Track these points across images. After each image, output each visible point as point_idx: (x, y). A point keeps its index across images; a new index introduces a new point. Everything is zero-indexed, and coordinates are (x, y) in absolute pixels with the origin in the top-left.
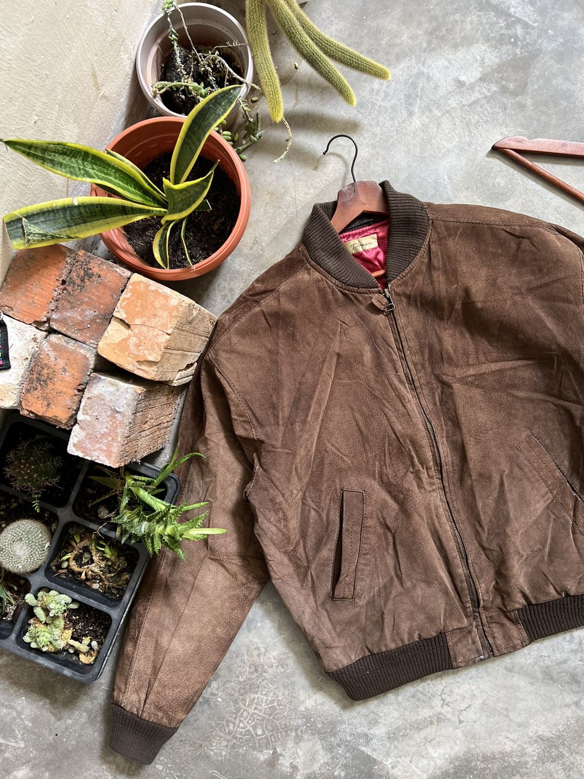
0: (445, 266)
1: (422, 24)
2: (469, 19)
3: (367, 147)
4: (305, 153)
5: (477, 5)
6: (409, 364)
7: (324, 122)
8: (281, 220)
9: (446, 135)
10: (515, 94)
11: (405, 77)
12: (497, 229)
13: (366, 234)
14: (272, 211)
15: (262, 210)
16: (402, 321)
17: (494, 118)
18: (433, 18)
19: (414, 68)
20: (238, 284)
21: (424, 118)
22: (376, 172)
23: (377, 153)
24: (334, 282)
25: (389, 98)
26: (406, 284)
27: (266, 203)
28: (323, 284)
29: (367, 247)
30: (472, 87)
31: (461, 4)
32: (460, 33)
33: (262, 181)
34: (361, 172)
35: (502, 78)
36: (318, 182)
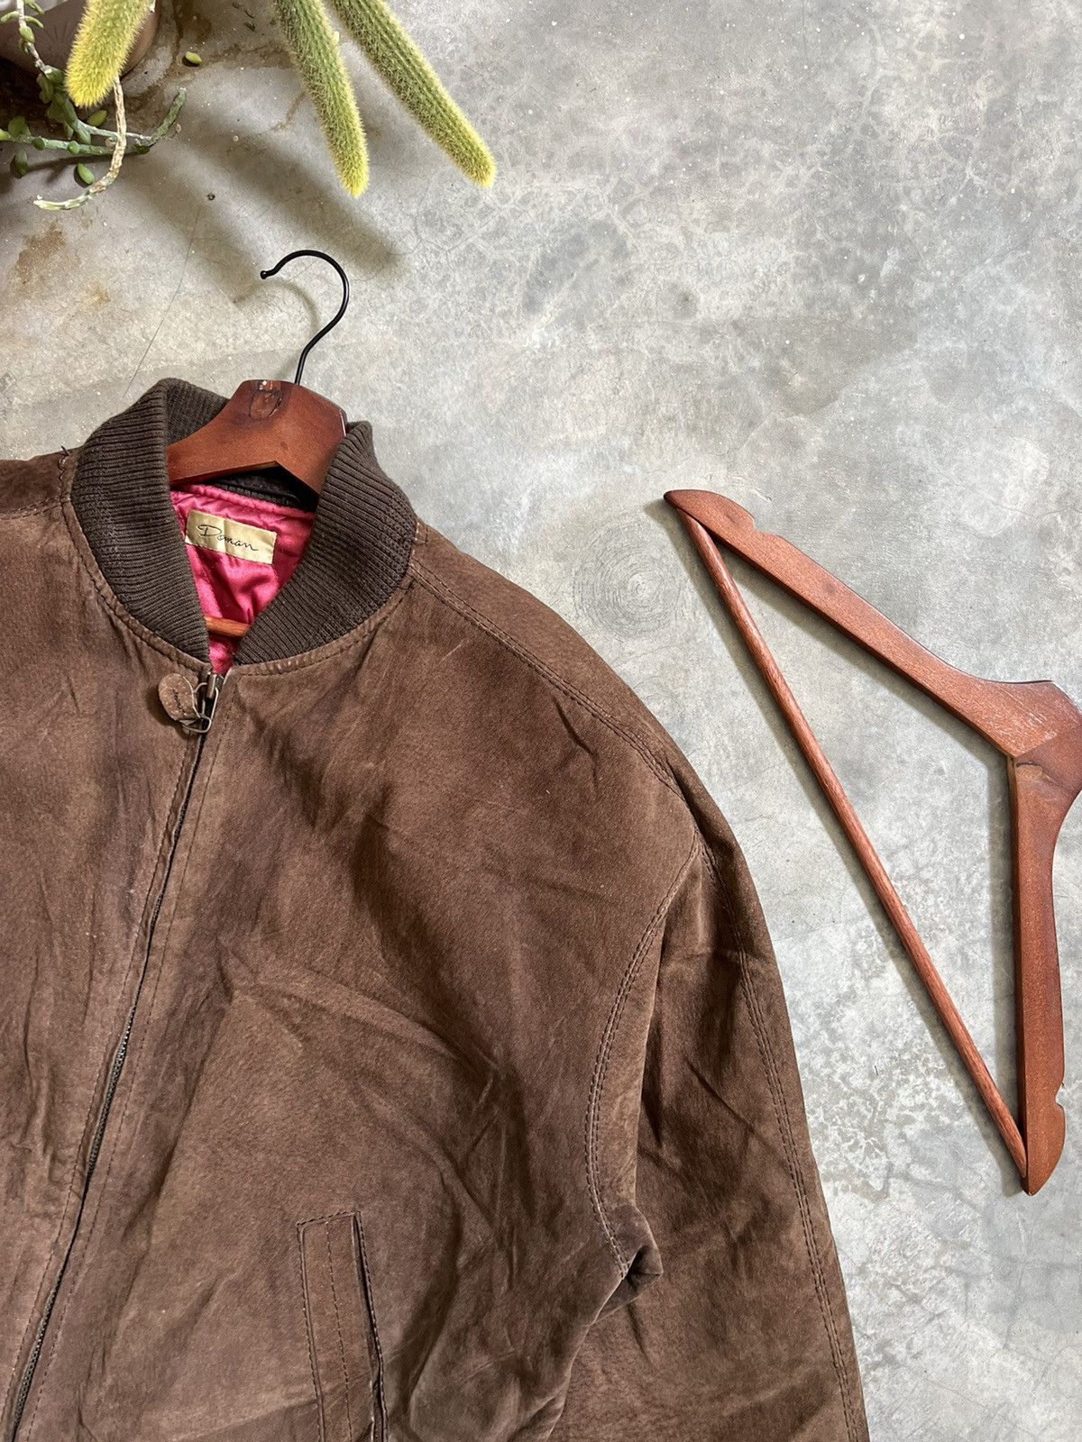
0: (381, 702)
1: (676, 117)
2: (789, 171)
3: (388, 323)
4: (236, 251)
5: (828, 149)
6: (172, 884)
7: (321, 206)
8: (89, 370)
9: (582, 403)
10: (793, 404)
11: (567, 215)
12: (544, 691)
13: (253, 519)
14: (79, 337)
15: (59, 321)
16: (214, 770)
17: (713, 431)
18: (709, 120)
19: (600, 207)
21: (556, 335)
22: (374, 391)
23: (402, 351)
24: (99, 584)
25: (503, 240)
26: (272, 689)
27: (78, 313)
28: (64, 575)
29: (239, 552)
30: (707, 333)
31: (794, 125)
32: (750, 192)
33: (100, 254)
34: (339, 372)
35: (784, 351)
36: (225, 335)
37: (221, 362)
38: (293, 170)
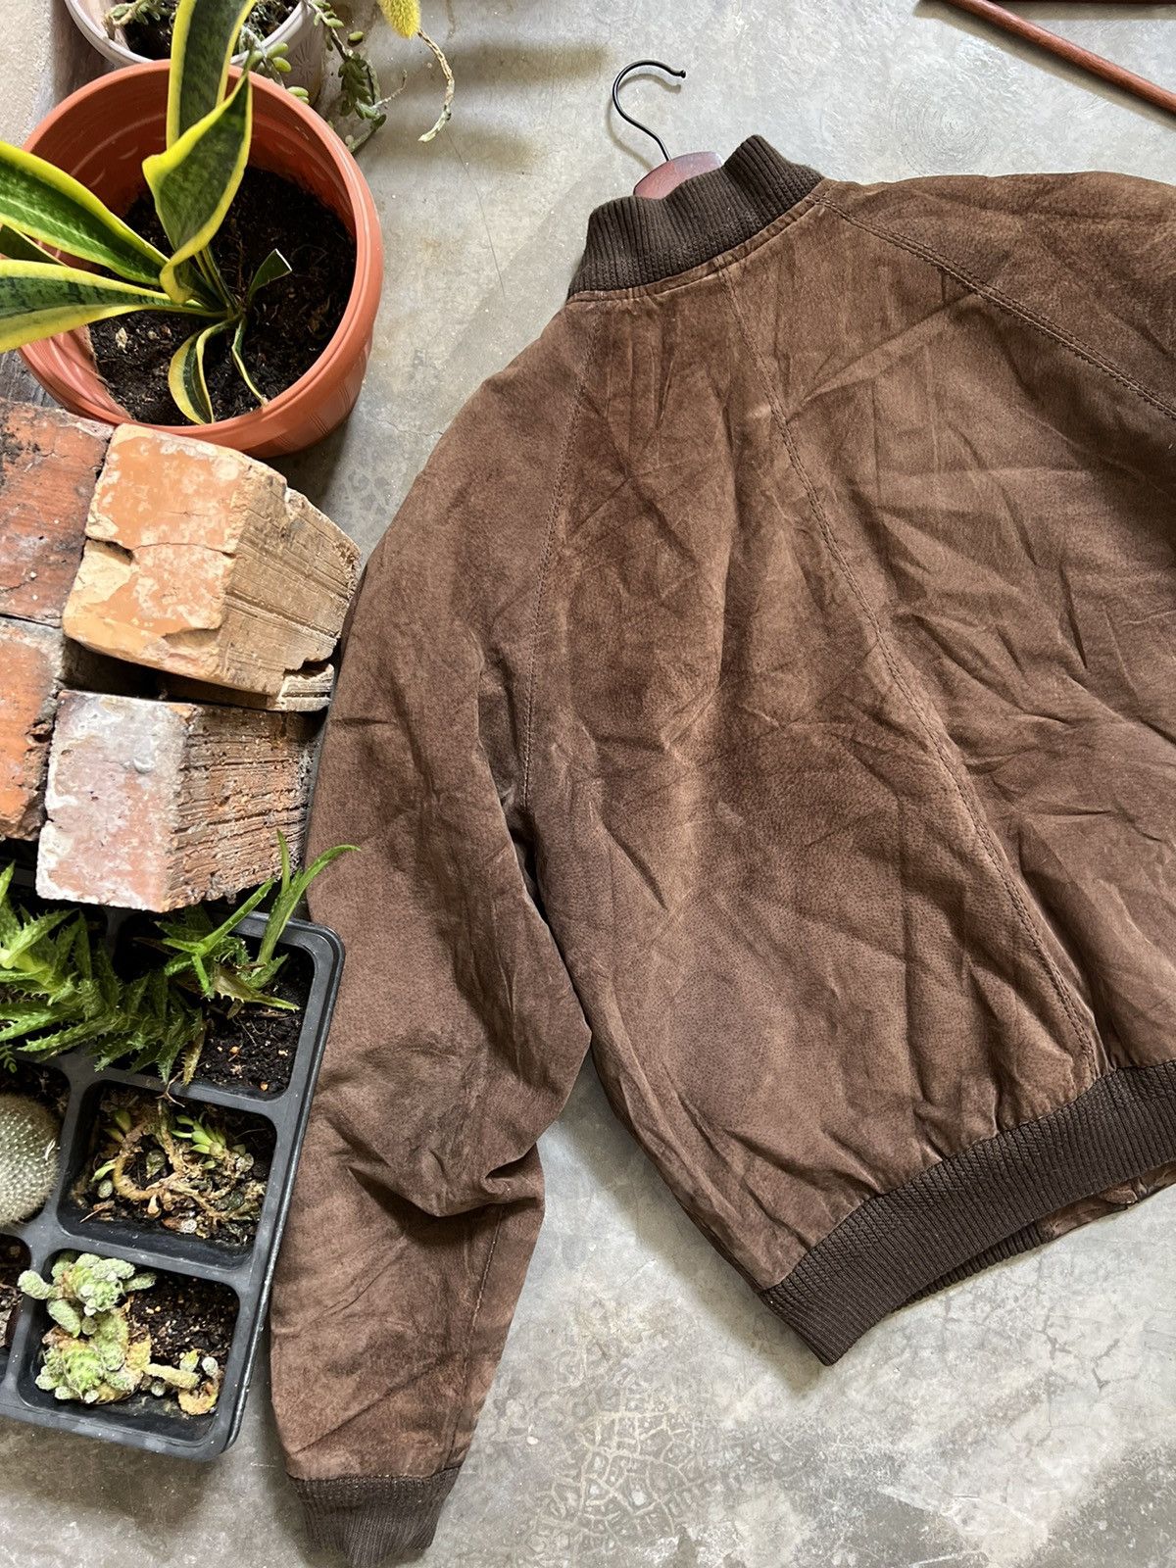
4: (495, 138)
7: (525, 60)
8: (467, 302)
9: (809, 39)
14: (441, 285)
15: (420, 286)
20: (394, 466)
21: (752, 9)
23: (660, 108)
27: (427, 270)
33: (408, 220)
36: (536, 200)
37: (548, 220)
38: (485, 53)
